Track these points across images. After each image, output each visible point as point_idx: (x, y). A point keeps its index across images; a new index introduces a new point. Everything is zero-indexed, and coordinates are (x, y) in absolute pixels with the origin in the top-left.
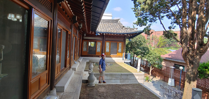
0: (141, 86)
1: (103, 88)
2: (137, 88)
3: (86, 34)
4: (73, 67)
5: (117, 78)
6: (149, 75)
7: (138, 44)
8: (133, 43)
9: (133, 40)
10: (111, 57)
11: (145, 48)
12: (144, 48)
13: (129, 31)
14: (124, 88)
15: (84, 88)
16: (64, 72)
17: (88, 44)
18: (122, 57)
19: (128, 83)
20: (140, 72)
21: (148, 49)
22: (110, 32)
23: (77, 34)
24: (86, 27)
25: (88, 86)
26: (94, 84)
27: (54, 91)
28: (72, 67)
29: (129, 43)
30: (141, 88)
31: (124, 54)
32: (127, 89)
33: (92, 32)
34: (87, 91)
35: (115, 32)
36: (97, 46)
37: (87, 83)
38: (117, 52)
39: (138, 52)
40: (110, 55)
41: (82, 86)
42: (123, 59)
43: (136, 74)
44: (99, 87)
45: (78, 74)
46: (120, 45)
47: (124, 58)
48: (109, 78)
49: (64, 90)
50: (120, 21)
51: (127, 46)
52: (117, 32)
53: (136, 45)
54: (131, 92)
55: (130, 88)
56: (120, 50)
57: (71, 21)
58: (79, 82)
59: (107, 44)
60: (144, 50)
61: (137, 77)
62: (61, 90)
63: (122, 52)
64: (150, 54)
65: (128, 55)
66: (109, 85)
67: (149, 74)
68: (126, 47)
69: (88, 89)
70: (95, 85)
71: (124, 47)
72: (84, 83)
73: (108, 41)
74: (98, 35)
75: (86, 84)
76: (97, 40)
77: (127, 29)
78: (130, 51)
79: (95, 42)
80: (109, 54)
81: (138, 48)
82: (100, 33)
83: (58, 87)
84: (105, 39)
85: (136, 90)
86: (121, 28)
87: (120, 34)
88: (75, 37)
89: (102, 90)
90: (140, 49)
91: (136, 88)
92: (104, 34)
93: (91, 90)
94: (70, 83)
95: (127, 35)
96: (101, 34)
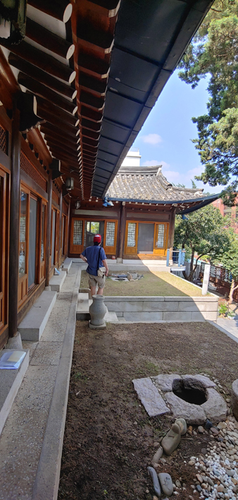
0: (212, 327)
1: (126, 332)
2: (203, 331)
3: (80, 204)
4: (52, 282)
5: (156, 308)
6: (228, 300)
7: (203, 229)
8: (192, 224)
9: (192, 218)
10: (139, 259)
11: (219, 237)
12: (217, 237)
13: (183, 197)
14: (173, 331)
15: (81, 332)
16: (34, 295)
17: (84, 226)
18: (164, 259)
19: (182, 321)
20: (207, 294)
21: (227, 240)
22: (138, 198)
23: (59, 204)
24: (82, 186)
25: (91, 326)
26: (104, 322)
27: (18, 339)
28: (50, 283)
29: (182, 225)
30: (213, 332)
31: (171, 251)
32: (179, 333)
33: (94, 199)
34: (89, 339)
35: (150, 198)
36: (107, 232)
37: (87, 320)
38: (152, 247)
39: (203, 247)
40: (138, 253)
41: (77, 327)
42: (168, 265)
43: (200, 298)
44: (115, 330)
45: (65, 299)
46: (161, 229)
47: (171, 261)
48: (136, 308)
49: (38, 336)
50: (160, 172)
51: (177, 232)
52: (156, 199)
53: (199, 231)
54: (190, 341)
55: (187, 332)
56: (160, 242)
57: (48, 172)
58: (70, 318)
59: (131, 228)
60: (218, 241)
61: (201, 307)
62: (31, 337)
63: (166, 247)
64: (231, 253)
65: (180, 255)
66: (138, 325)
67: (227, 298)
68: (175, 234)
69: (91, 334)
70: (107, 324)
71: (171, 234)
72: (82, 320)
73: (132, 219)
74: (109, 206)
75: (85, 323)
76: (106, 217)
77: (177, 192)
78: (185, 245)
79: (102, 221)
80: (134, 251)
81: (204, 238)
82: (114, 202)
83: (25, 329)
84: (126, 215)
85: (201, 335)
86: (163, 189)
87: (162, 203)
88: (56, 210)
89: (123, 336)
90: (208, 239)
91: (201, 333)
92: (124, 203)
93: (97, 335)
94: (49, 320)
95: (179, 205)
96: (117, 202)
